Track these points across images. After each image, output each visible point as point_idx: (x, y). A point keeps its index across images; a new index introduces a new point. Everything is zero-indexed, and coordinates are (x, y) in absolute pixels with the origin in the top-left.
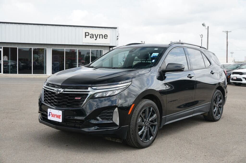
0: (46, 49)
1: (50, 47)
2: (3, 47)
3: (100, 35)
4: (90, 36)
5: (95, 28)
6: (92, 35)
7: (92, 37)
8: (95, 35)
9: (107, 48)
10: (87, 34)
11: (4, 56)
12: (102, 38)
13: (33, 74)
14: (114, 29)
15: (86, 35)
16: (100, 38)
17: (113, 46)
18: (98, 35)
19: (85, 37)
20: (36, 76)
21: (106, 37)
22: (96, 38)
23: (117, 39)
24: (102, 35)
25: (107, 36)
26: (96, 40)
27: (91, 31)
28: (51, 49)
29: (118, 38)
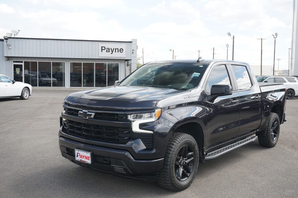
0: (64, 63)
1: (68, 61)
2: (24, 62)
3: (116, 49)
4: (106, 50)
5: (111, 43)
6: (108, 49)
7: (108, 51)
8: (111, 49)
9: (123, 61)
10: (103, 48)
11: (25, 69)
12: (118, 52)
13: (52, 86)
14: (130, 43)
15: (102, 50)
16: (115, 52)
17: (129, 59)
18: (114, 49)
19: (102, 51)
20: (55, 89)
21: (121, 51)
22: (112, 52)
23: (133, 53)
24: (118, 49)
25: (123, 50)
26: (112, 53)
27: (107, 45)
28: (69, 63)
29: (133, 51)
